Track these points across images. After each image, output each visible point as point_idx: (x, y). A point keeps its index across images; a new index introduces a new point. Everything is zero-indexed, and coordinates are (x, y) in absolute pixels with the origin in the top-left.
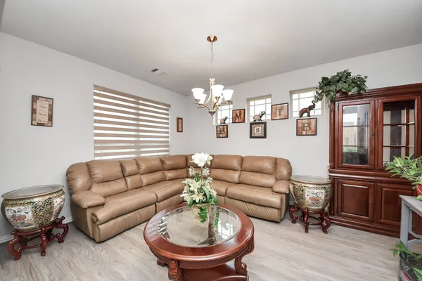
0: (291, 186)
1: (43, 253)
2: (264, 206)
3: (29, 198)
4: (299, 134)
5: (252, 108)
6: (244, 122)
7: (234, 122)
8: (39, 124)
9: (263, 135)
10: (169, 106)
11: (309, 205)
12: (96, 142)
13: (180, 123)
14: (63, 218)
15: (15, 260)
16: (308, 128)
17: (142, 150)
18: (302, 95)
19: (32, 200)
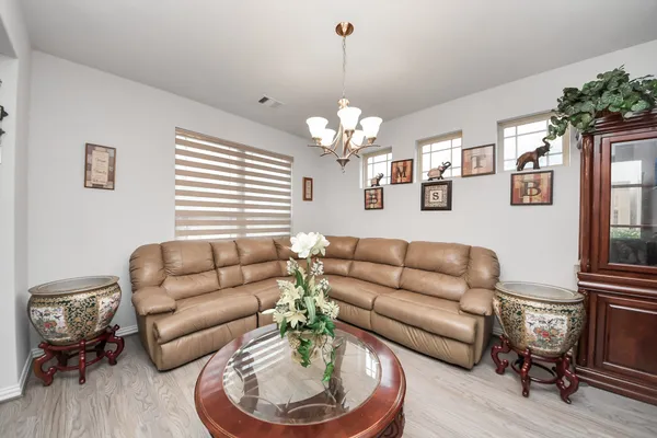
0: (496, 303)
1: (82, 379)
2: (442, 336)
3: (61, 296)
4: (516, 200)
5: (426, 158)
6: (411, 182)
7: (394, 182)
8: (96, 187)
9: (445, 205)
10: (291, 159)
11: (533, 343)
12: (178, 213)
13: (308, 186)
14: (117, 327)
15: (44, 386)
16: (535, 191)
17: (248, 227)
18: (522, 129)
19: (66, 299)
